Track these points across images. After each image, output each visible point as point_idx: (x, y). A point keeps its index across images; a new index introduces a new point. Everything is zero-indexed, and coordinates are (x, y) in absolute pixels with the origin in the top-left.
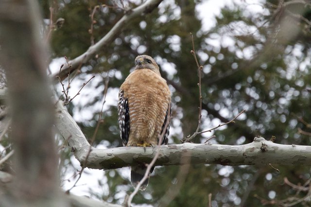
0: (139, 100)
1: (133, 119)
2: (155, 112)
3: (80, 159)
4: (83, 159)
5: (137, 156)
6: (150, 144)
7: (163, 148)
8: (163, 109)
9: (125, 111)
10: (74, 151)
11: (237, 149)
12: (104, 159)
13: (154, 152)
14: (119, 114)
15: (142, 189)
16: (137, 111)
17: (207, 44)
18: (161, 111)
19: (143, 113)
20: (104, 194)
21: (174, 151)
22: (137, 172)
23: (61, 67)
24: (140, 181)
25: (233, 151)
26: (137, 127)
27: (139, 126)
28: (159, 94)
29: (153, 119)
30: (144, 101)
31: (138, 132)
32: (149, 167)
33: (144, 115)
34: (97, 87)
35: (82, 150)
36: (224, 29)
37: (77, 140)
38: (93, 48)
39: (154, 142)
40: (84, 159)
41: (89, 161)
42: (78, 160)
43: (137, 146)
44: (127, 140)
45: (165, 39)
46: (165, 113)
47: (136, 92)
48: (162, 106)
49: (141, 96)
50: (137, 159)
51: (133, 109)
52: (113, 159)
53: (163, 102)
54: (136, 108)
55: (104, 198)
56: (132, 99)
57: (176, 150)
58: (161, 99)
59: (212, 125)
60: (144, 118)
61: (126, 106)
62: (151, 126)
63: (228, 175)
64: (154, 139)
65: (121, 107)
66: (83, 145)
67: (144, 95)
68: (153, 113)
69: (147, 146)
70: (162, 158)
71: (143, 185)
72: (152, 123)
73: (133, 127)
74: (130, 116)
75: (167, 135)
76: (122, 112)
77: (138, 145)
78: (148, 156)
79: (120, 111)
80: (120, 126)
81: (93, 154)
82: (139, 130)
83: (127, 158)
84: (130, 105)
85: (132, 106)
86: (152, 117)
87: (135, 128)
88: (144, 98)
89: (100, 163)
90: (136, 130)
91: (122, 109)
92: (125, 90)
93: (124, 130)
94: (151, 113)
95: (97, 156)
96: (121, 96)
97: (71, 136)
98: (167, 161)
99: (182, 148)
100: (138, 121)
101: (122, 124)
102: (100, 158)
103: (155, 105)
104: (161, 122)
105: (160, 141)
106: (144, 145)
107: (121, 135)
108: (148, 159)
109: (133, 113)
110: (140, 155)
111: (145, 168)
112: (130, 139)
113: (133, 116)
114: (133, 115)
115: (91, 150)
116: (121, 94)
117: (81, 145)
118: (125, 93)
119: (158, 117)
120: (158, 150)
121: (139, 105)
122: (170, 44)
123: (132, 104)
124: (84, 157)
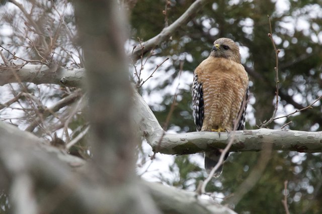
0: (214, 86)
1: (207, 105)
2: (230, 98)
3: (152, 144)
4: (155, 143)
5: (211, 142)
6: (225, 129)
7: (238, 133)
8: (240, 95)
9: (199, 96)
10: (146, 135)
11: (314, 136)
12: (177, 144)
13: (229, 138)
14: (193, 99)
15: (216, 176)
16: (211, 97)
17: (280, 27)
18: (237, 97)
19: (217, 99)
20: (174, 180)
21: (249, 137)
22: (211, 158)
23: (134, 49)
24: (214, 166)
25: (310, 138)
26: (211, 113)
27: (213, 112)
28: (237, 80)
29: (228, 105)
30: (219, 87)
31: (212, 117)
32: (224, 152)
33: (218, 101)
34: (167, 70)
35: (154, 134)
36: (298, 12)
37: (149, 124)
38: (167, 29)
39: (229, 128)
40: (157, 144)
41: (162, 146)
42: (150, 145)
43: (211, 131)
44: (201, 126)
45: (237, 22)
46: (241, 98)
47: (210, 77)
48: (239, 92)
49: (216, 82)
50: (211, 144)
51: (207, 95)
52: (186, 144)
53: (239, 88)
54: (210, 93)
55: (175, 184)
56: (206, 84)
57: (251, 136)
58: (237, 85)
59: (285, 111)
60: (218, 104)
61: (201, 91)
62: (225, 113)
63: (300, 163)
64: (229, 126)
65: (196, 91)
66: (155, 129)
67: (219, 81)
68: (228, 100)
69: (221, 131)
70: (237, 144)
71: (217, 172)
72: (226, 110)
73: (206, 113)
74: (205, 101)
75: (242, 121)
76: (196, 97)
77: (213, 130)
78: (223, 142)
79: (195, 95)
80: (194, 111)
81: (166, 139)
82: (213, 116)
83: (200, 143)
84: (204, 90)
85: (207, 91)
86: (226, 104)
87: (208, 113)
88: (219, 84)
89: (173, 149)
90: (210, 115)
91: (196, 94)
92: (198, 75)
93: (198, 116)
94: (227, 100)
95: (169, 141)
96: (196, 81)
97: (143, 120)
98: (243, 148)
99: (258, 134)
100: (212, 106)
101: (196, 110)
102: (173, 143)
103: (231, 91)
104: (237, 108)
105: (235, 127)
106: (219, 130)
107: (195, 121)
108: (223, 145)
109: (207, 99)
110: (214, 140)
111: (219, 154)
112: (204, 124)
113: (208, 102)
114: (208, 100)
115: (164, 134)
116: (196, 78)
117: (153, 130)
118: (199, 77)
119: (233, 103)
120: (234, 136)
121: (214, 90)
122: (242, 26)
123: (206, 89)
124: (156, 142)
